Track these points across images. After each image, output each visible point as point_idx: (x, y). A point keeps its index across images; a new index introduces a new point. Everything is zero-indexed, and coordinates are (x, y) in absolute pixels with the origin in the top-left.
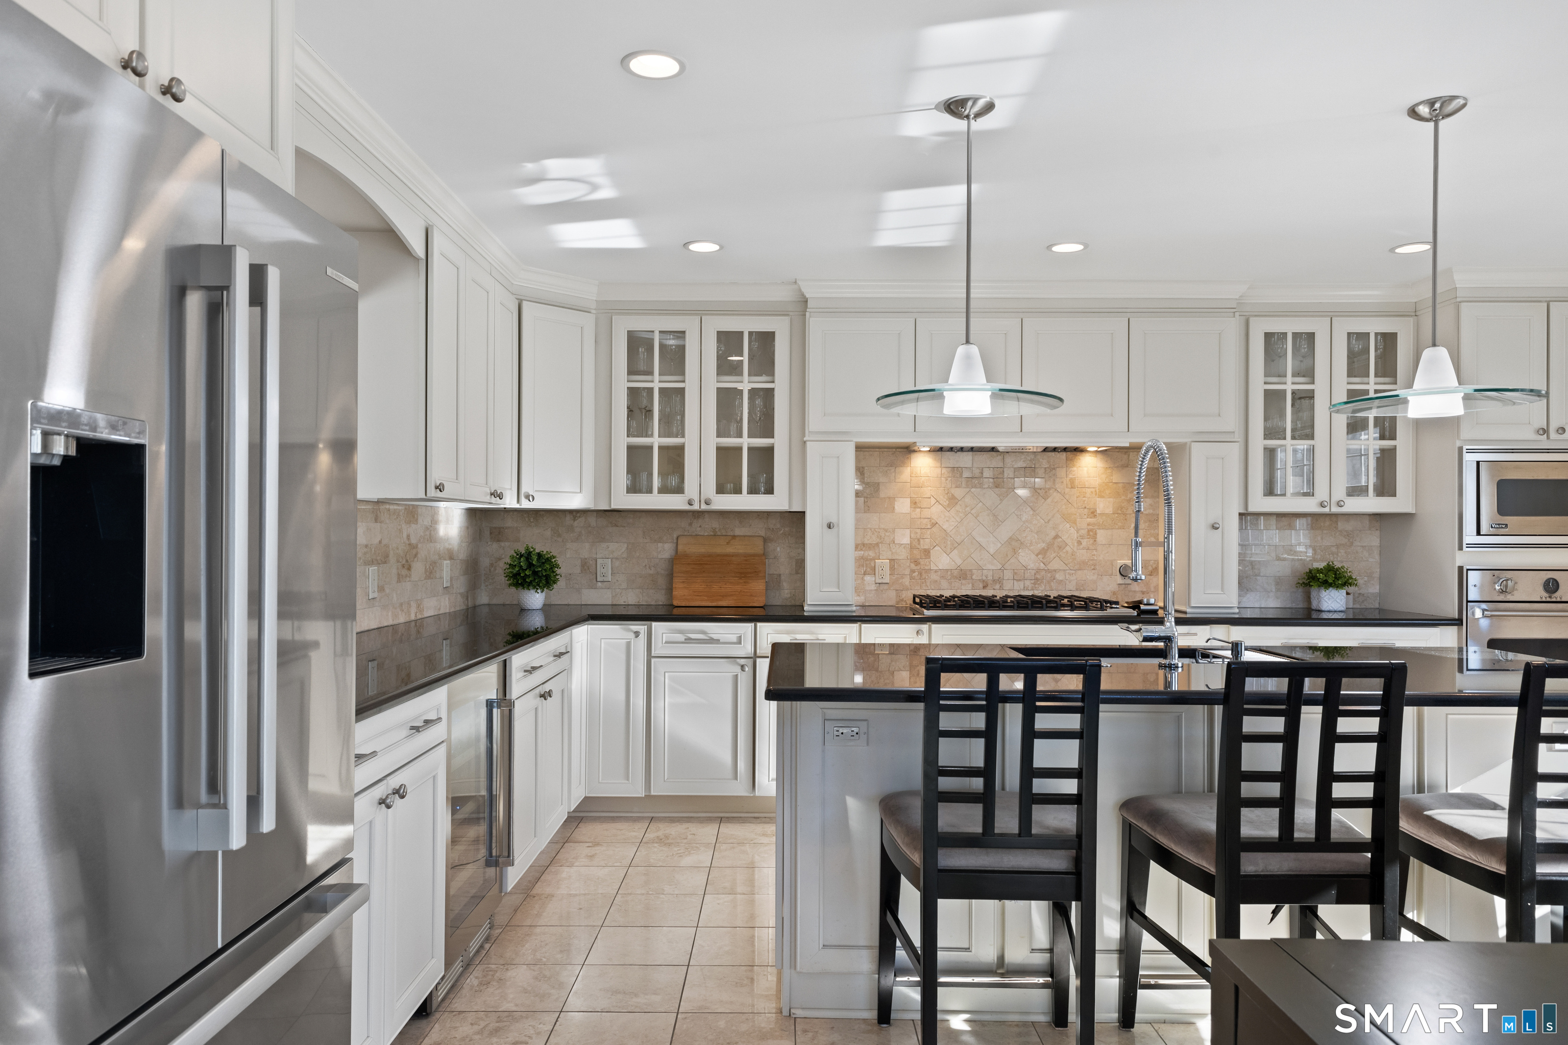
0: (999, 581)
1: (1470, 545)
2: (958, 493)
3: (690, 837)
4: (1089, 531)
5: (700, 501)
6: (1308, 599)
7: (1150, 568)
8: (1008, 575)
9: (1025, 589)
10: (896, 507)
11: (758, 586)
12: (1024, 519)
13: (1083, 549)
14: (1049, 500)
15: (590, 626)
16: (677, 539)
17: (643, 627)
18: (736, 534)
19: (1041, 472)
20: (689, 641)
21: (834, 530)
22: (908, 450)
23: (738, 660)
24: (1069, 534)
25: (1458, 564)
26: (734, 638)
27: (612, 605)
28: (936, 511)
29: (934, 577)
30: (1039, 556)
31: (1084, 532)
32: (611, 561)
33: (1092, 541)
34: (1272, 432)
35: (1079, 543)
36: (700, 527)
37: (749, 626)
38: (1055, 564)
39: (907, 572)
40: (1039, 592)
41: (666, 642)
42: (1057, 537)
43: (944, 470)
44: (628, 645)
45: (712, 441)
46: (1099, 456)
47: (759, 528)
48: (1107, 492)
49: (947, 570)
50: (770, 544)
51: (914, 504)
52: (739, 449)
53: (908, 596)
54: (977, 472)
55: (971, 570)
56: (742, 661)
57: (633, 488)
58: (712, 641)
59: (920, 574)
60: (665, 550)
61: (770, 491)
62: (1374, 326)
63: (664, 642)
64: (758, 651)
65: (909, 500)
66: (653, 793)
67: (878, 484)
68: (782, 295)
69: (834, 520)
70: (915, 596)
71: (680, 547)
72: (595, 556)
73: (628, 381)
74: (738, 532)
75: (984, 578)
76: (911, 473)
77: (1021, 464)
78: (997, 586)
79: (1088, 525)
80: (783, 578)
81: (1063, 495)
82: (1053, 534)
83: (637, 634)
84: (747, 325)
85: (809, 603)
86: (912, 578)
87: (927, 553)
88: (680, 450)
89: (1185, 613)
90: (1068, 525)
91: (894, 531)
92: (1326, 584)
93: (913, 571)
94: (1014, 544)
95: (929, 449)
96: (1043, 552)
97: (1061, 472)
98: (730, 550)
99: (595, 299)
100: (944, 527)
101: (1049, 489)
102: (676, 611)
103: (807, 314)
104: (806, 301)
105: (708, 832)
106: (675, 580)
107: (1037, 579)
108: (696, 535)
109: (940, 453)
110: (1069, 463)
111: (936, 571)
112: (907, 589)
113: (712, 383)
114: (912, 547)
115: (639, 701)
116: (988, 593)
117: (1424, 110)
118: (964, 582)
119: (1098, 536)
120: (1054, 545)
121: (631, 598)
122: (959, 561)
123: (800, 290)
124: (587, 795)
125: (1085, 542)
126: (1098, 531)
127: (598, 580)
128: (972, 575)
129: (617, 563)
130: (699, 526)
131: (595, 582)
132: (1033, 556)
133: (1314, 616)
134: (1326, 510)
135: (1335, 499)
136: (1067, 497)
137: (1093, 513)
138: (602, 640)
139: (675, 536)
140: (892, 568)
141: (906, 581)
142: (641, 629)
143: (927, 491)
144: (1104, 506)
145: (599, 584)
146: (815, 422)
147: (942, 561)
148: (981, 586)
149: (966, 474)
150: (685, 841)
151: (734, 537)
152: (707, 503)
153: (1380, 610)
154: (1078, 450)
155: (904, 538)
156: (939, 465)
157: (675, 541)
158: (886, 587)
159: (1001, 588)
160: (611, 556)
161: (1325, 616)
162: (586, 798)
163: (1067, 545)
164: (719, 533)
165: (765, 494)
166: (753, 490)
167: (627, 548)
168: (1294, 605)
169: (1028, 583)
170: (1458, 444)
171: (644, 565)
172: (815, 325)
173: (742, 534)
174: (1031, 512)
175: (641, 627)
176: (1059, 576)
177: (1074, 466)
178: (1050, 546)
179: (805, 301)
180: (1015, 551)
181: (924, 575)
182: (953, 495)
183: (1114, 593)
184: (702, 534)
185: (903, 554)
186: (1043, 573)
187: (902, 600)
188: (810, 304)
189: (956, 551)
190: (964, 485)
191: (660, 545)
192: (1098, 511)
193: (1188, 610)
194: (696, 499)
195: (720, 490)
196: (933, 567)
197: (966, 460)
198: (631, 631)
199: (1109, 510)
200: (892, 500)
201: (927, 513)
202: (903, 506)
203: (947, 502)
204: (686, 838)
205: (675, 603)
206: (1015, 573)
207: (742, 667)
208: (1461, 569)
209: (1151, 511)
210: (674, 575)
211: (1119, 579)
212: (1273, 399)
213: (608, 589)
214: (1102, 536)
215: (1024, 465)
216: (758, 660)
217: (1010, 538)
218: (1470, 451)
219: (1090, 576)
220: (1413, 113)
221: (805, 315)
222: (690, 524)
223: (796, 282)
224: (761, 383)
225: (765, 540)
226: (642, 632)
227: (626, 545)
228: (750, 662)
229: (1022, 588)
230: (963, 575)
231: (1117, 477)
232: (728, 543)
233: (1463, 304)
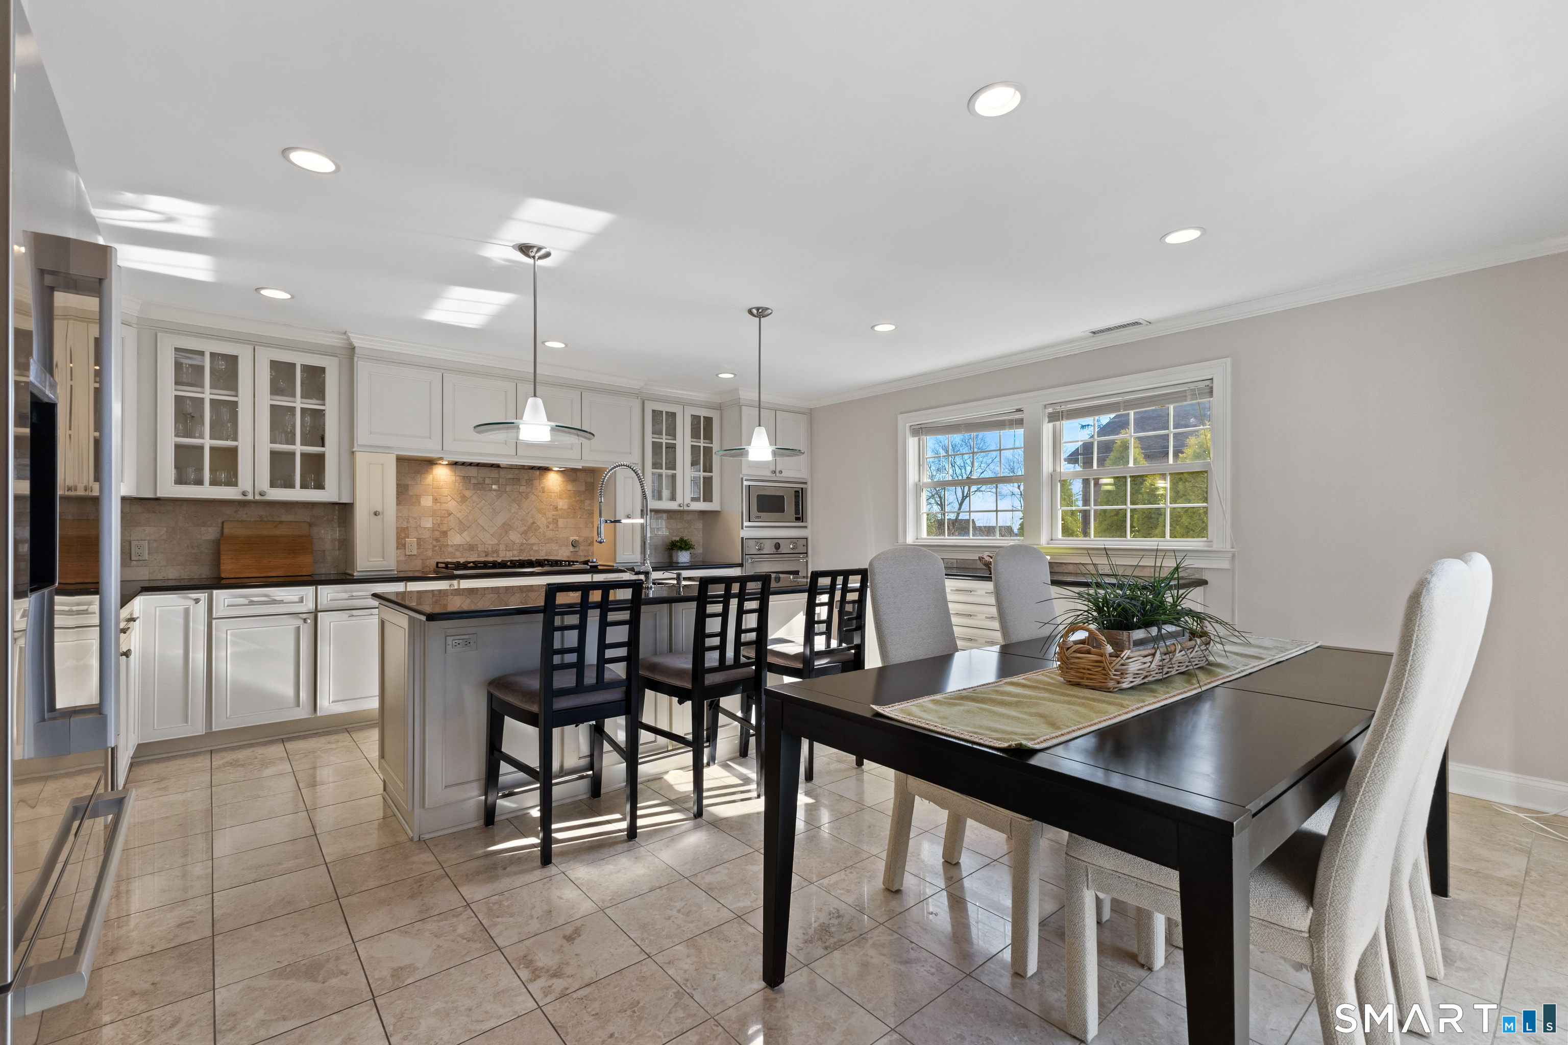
0: (496, 551)
1: (747, 527)
2: (468, 493)
3: (259, 757)
4: (553, 519)
5: (254, 493)
6: (671, 557)
7: (589, 542)
8: (502, 547)
9: (514, 556)
10: (421, 502)
11: (305, 559)
12: (512, 512)
13: (550, 530)
14: (529, 500)
15: (142, 597)
16: (223, 523)
17: (204, 594)
18: (282, 520)
19: (523, 482)
20: (252, 603)
21: (380, 517)
22: (430, 463)
23: (301, 615)
24: (542, 521)
25: (741, 536)
26: (296, 599)
27: (149, 580)
28: (452, 505)
29: (450, 549)
30: (523, 535)
31: (551, 520)
32: (148, 542)
33: (555, 525)
34: (656, 465)
35: (548, 527)
36: (247, 514)
37: (310, 590)
38: (533, 540)
39: (430, 546)
40: (523, 557)
41: (228, 606)
42: (534, 523)
43: (457, 478)
44: (187, 611)
45: (265, 447)
46: (559, 473)
47: (305, 516)
48: (565, 495)
49: (460, 545)
50: (314, 528)
51: (435, 500)
52: (293, 454)
53: (432, 563)
54: (481, 480)
55: (477, 545)
56: (304, 616)
57: (180, 480)
58: (274, 602)
59: (441, 548)
60: (210, 533)
61: (320, 486)
62: (703, 413)
63: (226, 606)
64: (319, 607)
65: (431, 497)
66: (214, 729)
67: (408, 485)
68: (334, 341)
69: (379, 509)
70: (437, 563)
71: (226, 531)
72: (129, 538)
73: (175, 390)
74: (284, 518)
75: (486, 550)
76: (433, 479)
77: (511, 476)
78: (495, 555)
79: (553, 515)
80: (327, 553)
81: (538, 496)
82: (531, 521)
83: (197, 601)
84: (300, 359)
85: (358, 570)
86: (434, 551)
87: (445, 534)
88: (233, 452)
89: (613, 566)
90: (541, 516)
91: (420, 519)
92: (681, 549)
93: (435, 546)
94: (507, 527)
95: (447, 463)
96: (525, 533)
97: (536, 483)
98: (277, 532)
99: (137, 315)
100: (458, 516)
101: (529, 493)
102: (223, 582)
103: (355, 359)
104: (354, 348)
105: (277, 750)
106: (222, 557)
107: (521, 550)
108: (243, 521)
109: (455, 466)
110: (541, 477)
111: (452, 546)
112: (431, 559)
113: (265, 400)
114: (433, 530)
115: (198, 656)
116: (490, 559)
117: (755, 311)
118: (472, 552)
119: (559, 523)
120: (532, 528)
121: (172, 574)
122: (468, 539)
123: (348, 339)
124: (140, 742)
125: (551, 526)
126: (559, 519)
127: (133, 559)
128: (477, 548)
129: (155, 545)
130: (245, 513)
131: (129, 561)
132: (519, 535)
133: (675, 565)
134: (682, 508)
135: (686, 502)
136: (540, 498)
137: (556, 508)
138: (157, 608)
139: (220, 521)
140: (419, 544)
141: (430, 553)
143: (446, 491)
144: (563, 504)
145: (134, 563)
146: (362, 436)
147: (456, 539)
148: (484, 555)
149: (473, 481)
150: (257, 760)
151: (281, 522)
152: (261, 494)
153: (703, 561)
154: (547, 469)
155: (428, 523)
156: (453, 474)
157: (220, 525)
158: (414, 557)
159: (498, 556)
160: (148, 538)
161: (680, 565)
162: (139, 745)
163: (540, 528)
164: (265, 519)
165: (314, 488)
166: (304, 486)
167: (166, 531)
168: (663, 561)
169: (515, 552)
170: (741, 476)
171: (186, 545)
172: (362, 369)
173: (288, 520)
174: (517, 507)
175: (203, 596)
176: (535, 548)
177: (544, 479)
178: (529, 528)
179: (353, 349)
180: (507, 532)
181: (443, 549)
182: (464, 495)
183: (568, 557)
184: (248, 520)
185: (426, 535)
186: (525, 545)
187: (427, 566)
188: (357, 351)
189: (466, 533)
190: (471, 488)
191: (203, 528)
192: (559, 507)
193: (615, 565)
194: (249, 489)
195: (273, 485)
196: (450, 543)
197: (473, 471)
198: (191, 598)
199: (565, 507)
200: (418, 497)
201: (444, 506)
202: (427, 501)
203: (460, 499)
204: (257, 758)
205: (223, 575)
206: (507, 546)
207: (305, 620)
208: (742, 538)
209: (589, 508)
210: (222, 553)
211: (572, 549)
212: (656, 446)
213: (145, 566)
214: (561, 522)
215: (513, 477)
216: (319, 614)
217: (504, 524)
218: (747, 480)
219: (554, 547)
220: (750, 312)
221: (353, 359)
222: (236, 512)
223: (345, 333)
224: (312, 404)
225: (310, 525)
226: (203, 599)
227: (165, 529)
228: (312, 616)
229: (511, 555)
230: (471, 548)
231: (570, 487)
232: (275, 527)
233: (743, 407)
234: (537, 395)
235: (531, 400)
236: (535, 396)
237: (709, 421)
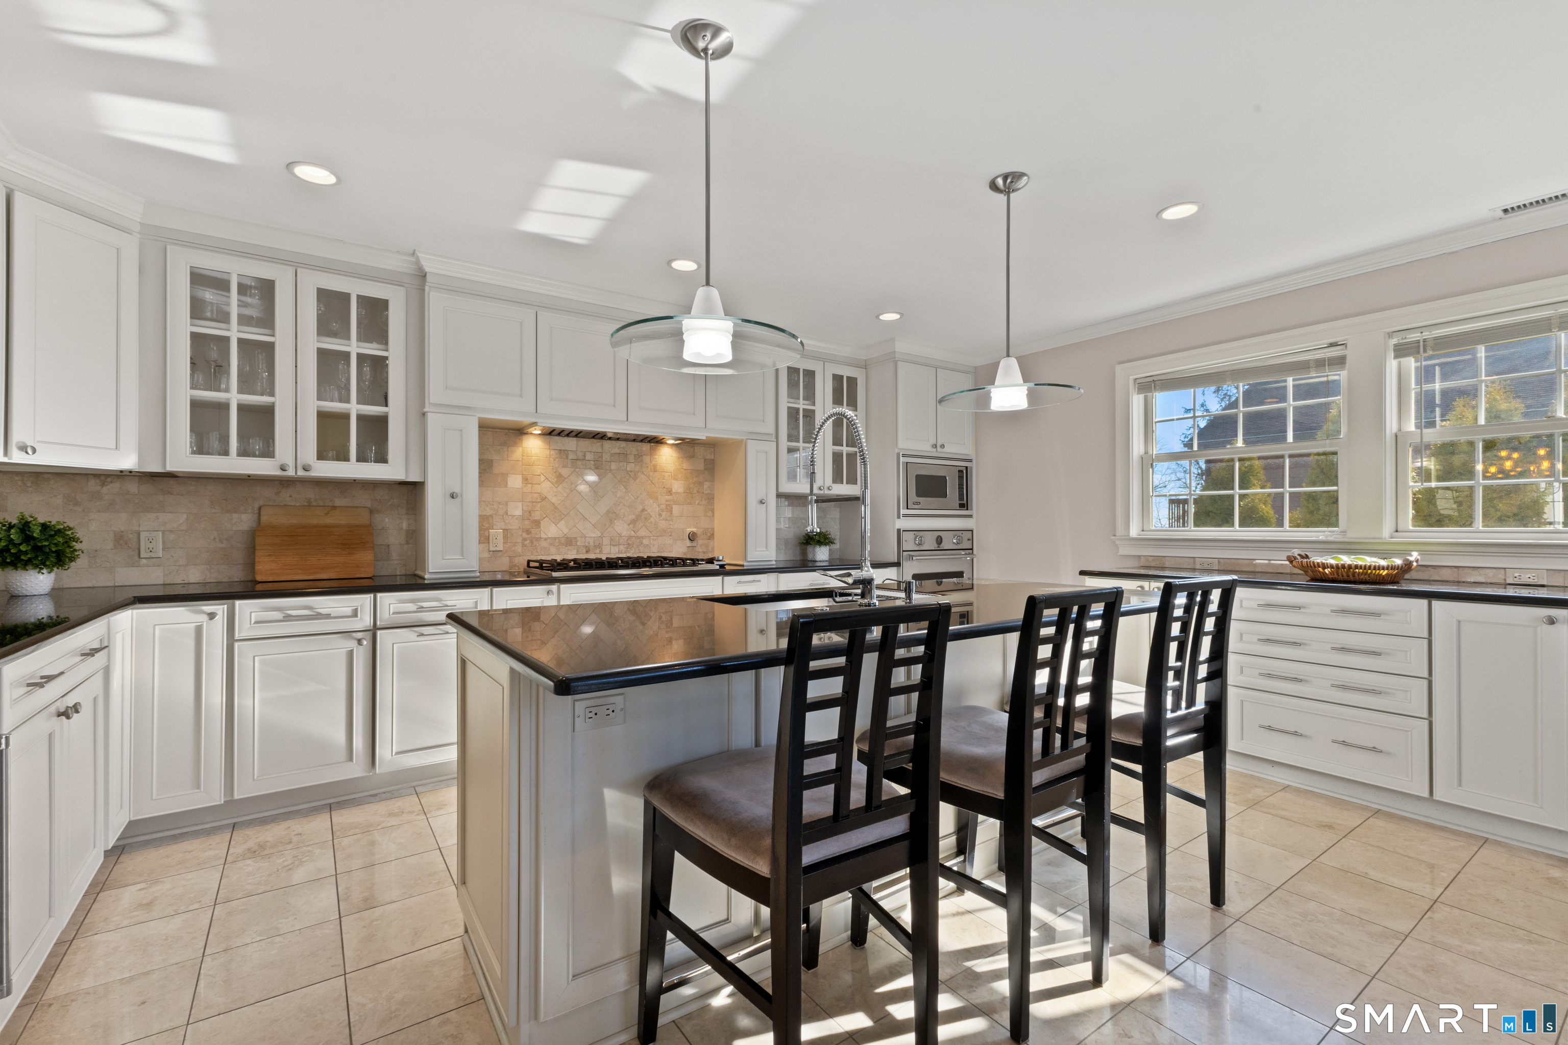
0: (599, 546)
1: (905, 516)
2: (565, 472)
3: (295, 839)
4: (667, 506)
5: (296, 467)
6: (804, 553)
7: (709, 534)
8: (606, 541)
9: (620, 552)
10: (509, 482)
11: (365, 557)
12: (618, 495)
13: (663, 519)
14: (638, 480)
15: (135, 611)
16: (260, 509)
17: (221, 607)
18: (336, 505)
19: (631, 458)
20: (288, 618)
21: (458, 500)
22: (520, 431)
23: (354, 634)
24: (653, 508)
25: (897, 527)
26: (348, 611)
27: (164, 585)
28: (545, 487)
29: (544, 544)
30: (631, 526)
31: (663, 506)
32: (163, 533)
33: (669, 513)
34: (792, 437)
35: (660, 515)
36: (291, 496)
37: (367, 598)
38: (643, 532)
39: (520, 540)
40: (633, 553)
41: (256, 622)
42: (643, 510)
43: (552, 452)
44: (199, 630)
45: (311, 405)
46: (674, 448)
47: (363, 499)
48: (680, 476)
49: (555, 538)
50: (376, 515)
51: (525, 480)
52: (346, 417)
53: (522, 562)
54: (580, 455)
55: (576, 538)
56: (359, 635)
57: (200, 448)
58: (319, 616)
59: (532, 542)
60: (244, 521)
61: (382, 459)
62: (846, 372)
63: (253, 622)
64: (378, 623)
65: (520, 477)
66: (236, 796)
67: (492, 461)
68: (397, 264)
69: (457, 490)
70: (529, 562)
71: (264, 518)
72: (137, 528)
73: (191, 325)
74: (338, 502)
75: (587, 544)
76: (523, 452)
77: (616, 451)
78: (598, 551)
79: (666, 501)
80: (392, 548)
81: (648, 477)
82: (641, 507)
83: (212, 616)
84: (355, 288)
85: (430, 571)
86: (524, 545)
87: (537, 523)
88: (268, 412)
89: (743, 566)
90: (651, 501)
91: (507, 504)
92: (820, 543)
93: (525, 539)
94: (611, 516)
95: (540, 432)
96: (633, 522)
97: (647, 459)
98: (329, 521)
99: (139, 221)
100: (553, 501)
101: (638, 472)
102: (259, 587)
103: (427, 288)
104: (425, 276)
105: (319, 825)
106: (257, 553)
107: (628, 544)
108: (286, 506)
109: (548, 436)
110: (652, 452)
111: (546, 539)
112: (520, 556)
113: (311, 342)
114: (523, 518)
115: (215, 696)
116: (592, 556)
117: (1000, 181)
118: (570, 548)
119: (674, 510)
120: (641, 517)
121: (194, 576)
122: (566, 531)
123: (418, 262)
124: (132, 819)
125: (664, 514)
126: (674, 506)
127: (142, 556)
128: (577, 542)
129: (172, 536)
130: (288, 495)
131: (138, 559)
132: (626, 526)
133: (810, 564)
134: (822, 492)
135: (827, 485)
136: (651, 479)
137: (669, 492)
138: (157, 627)
139: (257, 506)
140: (505, 537)
141: (519, 549)
142: (219, 609)
143: (538, 469)
144: (678, 486)
145: (144, 561)
146: (435, 393)
147: (551, 530)
148: (584, 551)
149: (571, 456)
150: (290, 846)
151: (334, 508)
152: (306, 468)
153: (840, 560)
154: (656, 441)
155: (516, 510)
156: (547, 447)
157: (256, 511)
158: (500, 554)
159: (601, 552)
160: (162, 528)
161: (818, 564)
162: (131, 824)
163: (651, 516)
164: (315, 504)
165: (376, 462)
166: (361, 458)
167: (187, 519)
168: (795, 559)
169: (622, 547)
170: (897, 451)
171: (212, 537)
172: (436, 301)
173: (343, 505)
174: (624, 490)
175: (220, 609)
176: (645, 542)
177: (656, 454)
178: (638, 517)
179: (423, 276)
180: (611, 521)
181: (535, 543)
182: (560, 474)
183: (685, 554)
184: (293, 504)
185: (515, 525)
186: (634, 539)
187: (515, 566)
188: (429, 278)
189: (563, 522)
190: (569, 465)
191: (235, 516)
192: (674, 491)
193: (745, 564)
194: (290, 462)
195: (321, 456)
196: (543, 536)
197: (571, 443)
198: (204, 612)
199: (681, 490)
200: (505, 476)
201: (537, 488)
202: (515, 482)
203: (555, 480)
204: (290, 842)
205: (259, 578)
206: (612, 540)
207: (359, 642)
208: (899, 530)
209: (709, 492)
210: (257, 548)
211: (688, 543)
212: (793, 414)
213: (158, 566)
214: (676, 510)
215: (618, 451)
216: (379, 633)
217: (608, 511)
218: (904, 456)
219: (668, 541)
220: (993, 183)
221: (424, 290)
222: (277, 494)
223: (413, 254)
224: (372, 349)
225: (372, 511)
226: (220, 613)
227: (185, 516)
228: (369, 635)
229: (617, 551)
230: (569, 542)
231: (686, 465)
232: (326, 514)
233: (899, 362)
234: (711, 283)
235: (701, 292)
236: (708, 283)
237: (852, 381)
